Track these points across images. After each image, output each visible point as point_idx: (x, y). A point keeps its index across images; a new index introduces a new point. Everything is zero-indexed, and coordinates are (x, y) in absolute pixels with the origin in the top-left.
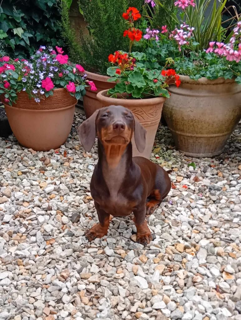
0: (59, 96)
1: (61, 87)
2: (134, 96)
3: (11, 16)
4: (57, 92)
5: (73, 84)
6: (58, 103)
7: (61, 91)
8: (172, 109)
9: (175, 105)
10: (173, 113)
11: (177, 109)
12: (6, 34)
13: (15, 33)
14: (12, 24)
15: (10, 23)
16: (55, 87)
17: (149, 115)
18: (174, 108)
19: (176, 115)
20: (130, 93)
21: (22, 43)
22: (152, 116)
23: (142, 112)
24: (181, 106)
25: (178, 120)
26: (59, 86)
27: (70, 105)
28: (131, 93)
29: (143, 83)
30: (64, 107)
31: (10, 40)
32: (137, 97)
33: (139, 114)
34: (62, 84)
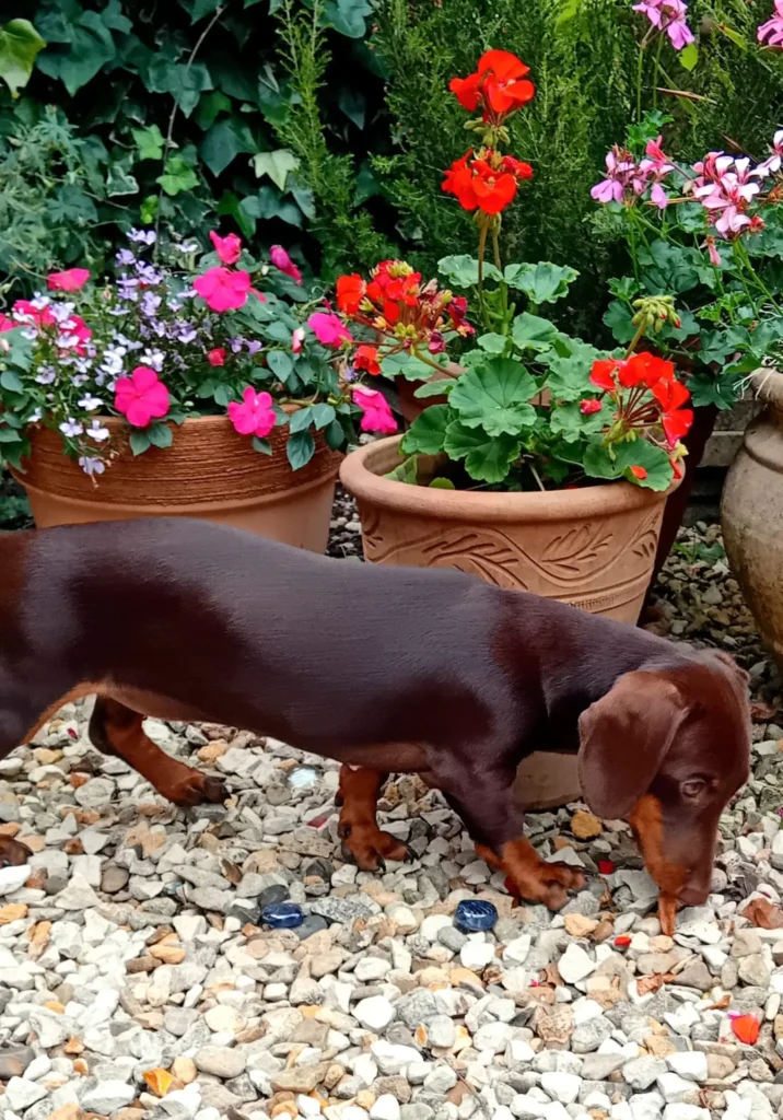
0: (210, 451)
1: (220, 410)
2: (476, 476)
3: (252, 104)
4: (198, 431)
5: (263, 400)
6: (206, 481)
7: (218, 428)
8: (743, 537)
9: (755, 519)
10: (747, 555)
11: (763, 539)
12: (194, 175)
13: (259, 173)
14: (255, 136)
15: (247, 132)
16: (192, 409)
17: (554, 569)
18: (749, 532)
19: (758, 565)
20: (456, 459)
21: (288, 215)
22: (569, 574)
23: (509, 550)
24: (776, 528)
25: (768, 593)
26: (207, 406)
27: (274, 491)
28: (462, 460)
29: (525, 415)
30: (238, 496)
31: (241, 197)
32: (490, 480)
33: (494, 558)
34: (221, 396)
